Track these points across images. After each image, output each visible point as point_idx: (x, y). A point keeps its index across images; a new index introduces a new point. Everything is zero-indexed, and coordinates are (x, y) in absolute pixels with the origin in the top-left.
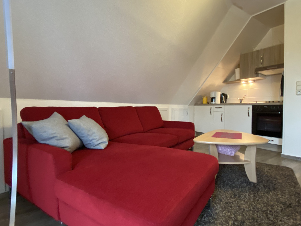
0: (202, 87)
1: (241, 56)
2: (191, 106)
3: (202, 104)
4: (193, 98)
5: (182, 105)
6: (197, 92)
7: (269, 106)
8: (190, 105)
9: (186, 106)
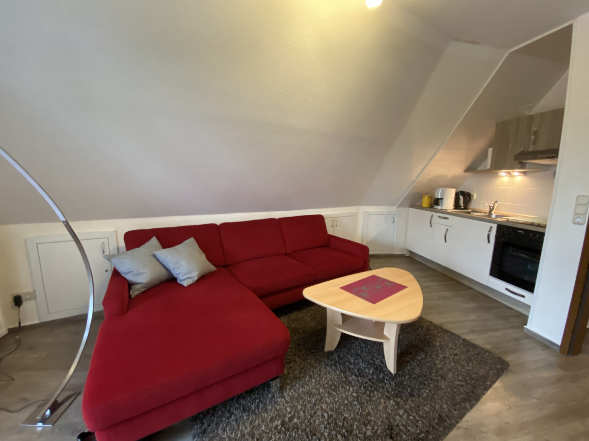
0: (417, 180)
1: (498, 125)
2: (401, 209)
3: (420, 207)
4: (404, 196)
5: (385, 207)
6: (410, 188)
7: (527, 232)
8: (401, 206)
9: (393, 209)
